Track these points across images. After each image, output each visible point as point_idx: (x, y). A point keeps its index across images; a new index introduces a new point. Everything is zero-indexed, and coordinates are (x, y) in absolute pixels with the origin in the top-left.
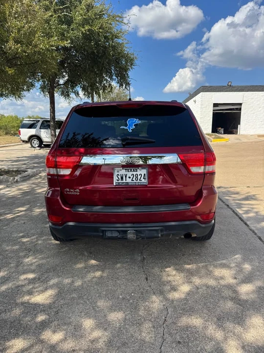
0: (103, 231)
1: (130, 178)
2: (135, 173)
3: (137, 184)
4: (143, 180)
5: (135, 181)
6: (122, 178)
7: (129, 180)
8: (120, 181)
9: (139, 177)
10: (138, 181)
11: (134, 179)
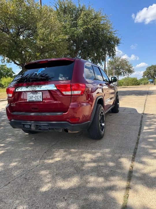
0: (23, 124)
1: (34, 97)
2: (36, 95)
3: (37, 101)
4: (40, 99)
5: (37, 99)
6: (31, 98)
7: (34, 99)
8: (30, 99)
9: (38, 97)
10: (38, 99)
11: (36, 98)
